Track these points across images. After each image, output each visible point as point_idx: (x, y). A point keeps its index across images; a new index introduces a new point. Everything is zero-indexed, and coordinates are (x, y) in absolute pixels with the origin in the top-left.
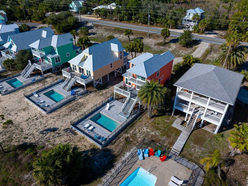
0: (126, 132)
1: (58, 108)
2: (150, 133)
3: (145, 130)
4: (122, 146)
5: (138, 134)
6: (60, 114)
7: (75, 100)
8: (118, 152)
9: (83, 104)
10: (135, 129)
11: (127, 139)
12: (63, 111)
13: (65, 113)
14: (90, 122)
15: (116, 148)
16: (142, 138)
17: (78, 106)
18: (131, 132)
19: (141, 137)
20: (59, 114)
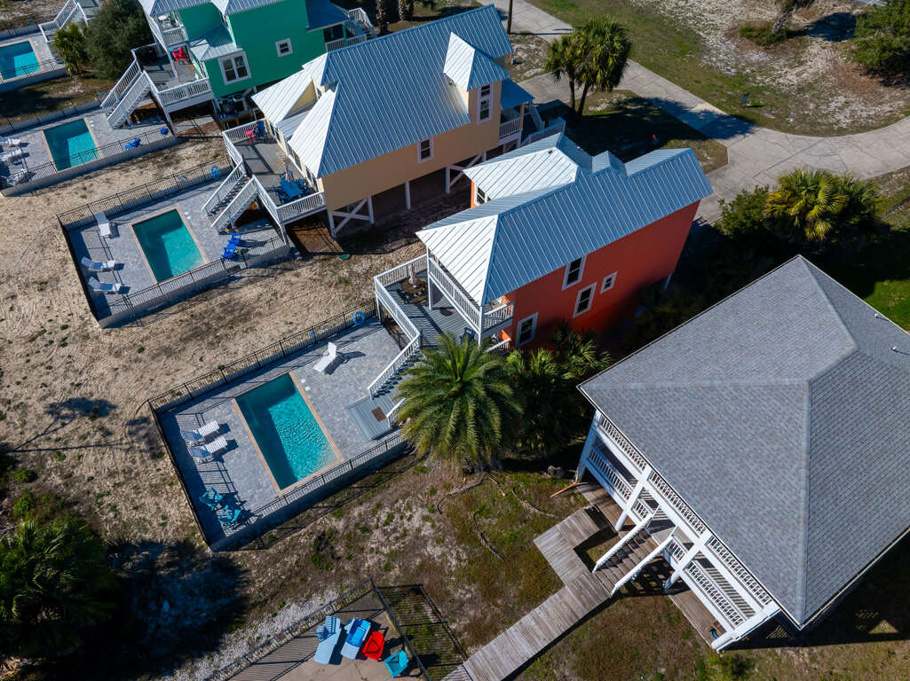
0: (339, 505)
1: (153, 312)
2: (425, 545)
3: (416, 522)
4: (291, 565)
5: (377, 533)
6: (147, 338)
7: (231, 285)
8: (261, 589)
9: (249, 313)
10: (379, 506)
11: (324, 540)
12: (163, 327)
13: (166, 344)
14: (230, 412)
15: (262, 569)
16: (383, 558)
17: (229, 318)
18: (356, 514)
19: (382, 553)
20: (142, 341)
